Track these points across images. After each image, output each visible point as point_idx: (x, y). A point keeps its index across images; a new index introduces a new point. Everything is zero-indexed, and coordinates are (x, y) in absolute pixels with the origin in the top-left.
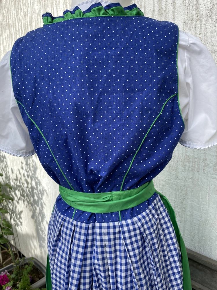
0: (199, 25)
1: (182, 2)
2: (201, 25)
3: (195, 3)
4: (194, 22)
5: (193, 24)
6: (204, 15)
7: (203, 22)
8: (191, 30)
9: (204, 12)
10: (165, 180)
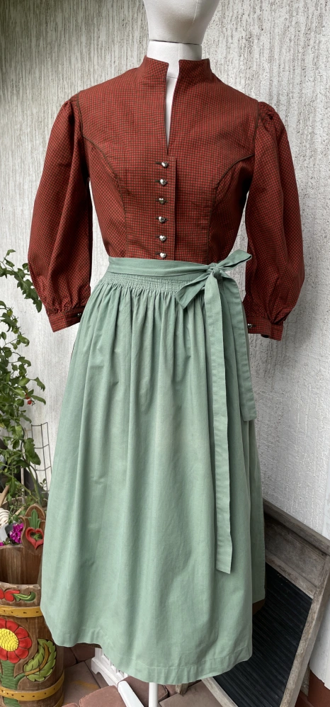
0: (311, 165)
1: (295, 126)
2: (314, 165)
3: (310, 131)
4: (307, 159)
5: (305, 162)
6: (319, 150)
7: (317, 162)
8: (302, 170)
9: (319, 147)
10: (258, 392)
